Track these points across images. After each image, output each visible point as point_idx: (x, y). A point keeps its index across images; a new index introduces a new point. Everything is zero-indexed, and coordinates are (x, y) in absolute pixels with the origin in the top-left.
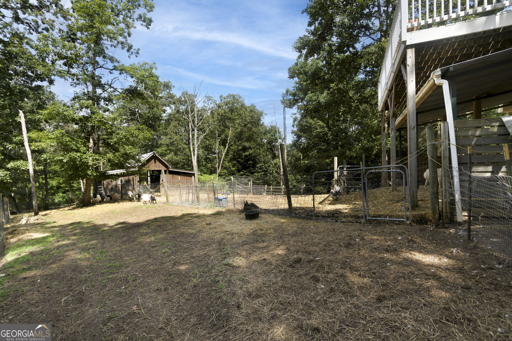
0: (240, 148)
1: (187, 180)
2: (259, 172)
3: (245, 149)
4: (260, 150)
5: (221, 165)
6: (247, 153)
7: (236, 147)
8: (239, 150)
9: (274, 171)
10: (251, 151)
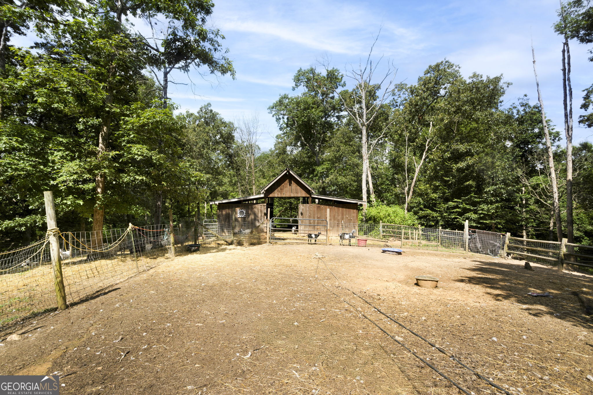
0: (448, 155)
1: (343, 215)
2: (492, 203)
3: (458, 157)
4: (494, 158)
5: (412, 190)
6: (462, 165)
7: (439, 154)
8: (444, 160)
9: (532, 201)
10: (470, 161)
